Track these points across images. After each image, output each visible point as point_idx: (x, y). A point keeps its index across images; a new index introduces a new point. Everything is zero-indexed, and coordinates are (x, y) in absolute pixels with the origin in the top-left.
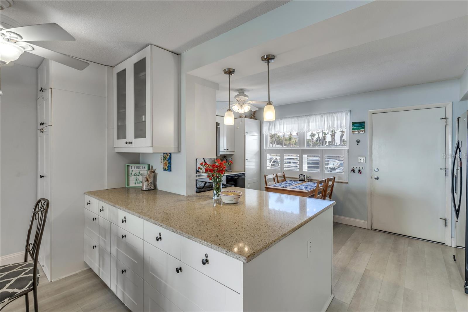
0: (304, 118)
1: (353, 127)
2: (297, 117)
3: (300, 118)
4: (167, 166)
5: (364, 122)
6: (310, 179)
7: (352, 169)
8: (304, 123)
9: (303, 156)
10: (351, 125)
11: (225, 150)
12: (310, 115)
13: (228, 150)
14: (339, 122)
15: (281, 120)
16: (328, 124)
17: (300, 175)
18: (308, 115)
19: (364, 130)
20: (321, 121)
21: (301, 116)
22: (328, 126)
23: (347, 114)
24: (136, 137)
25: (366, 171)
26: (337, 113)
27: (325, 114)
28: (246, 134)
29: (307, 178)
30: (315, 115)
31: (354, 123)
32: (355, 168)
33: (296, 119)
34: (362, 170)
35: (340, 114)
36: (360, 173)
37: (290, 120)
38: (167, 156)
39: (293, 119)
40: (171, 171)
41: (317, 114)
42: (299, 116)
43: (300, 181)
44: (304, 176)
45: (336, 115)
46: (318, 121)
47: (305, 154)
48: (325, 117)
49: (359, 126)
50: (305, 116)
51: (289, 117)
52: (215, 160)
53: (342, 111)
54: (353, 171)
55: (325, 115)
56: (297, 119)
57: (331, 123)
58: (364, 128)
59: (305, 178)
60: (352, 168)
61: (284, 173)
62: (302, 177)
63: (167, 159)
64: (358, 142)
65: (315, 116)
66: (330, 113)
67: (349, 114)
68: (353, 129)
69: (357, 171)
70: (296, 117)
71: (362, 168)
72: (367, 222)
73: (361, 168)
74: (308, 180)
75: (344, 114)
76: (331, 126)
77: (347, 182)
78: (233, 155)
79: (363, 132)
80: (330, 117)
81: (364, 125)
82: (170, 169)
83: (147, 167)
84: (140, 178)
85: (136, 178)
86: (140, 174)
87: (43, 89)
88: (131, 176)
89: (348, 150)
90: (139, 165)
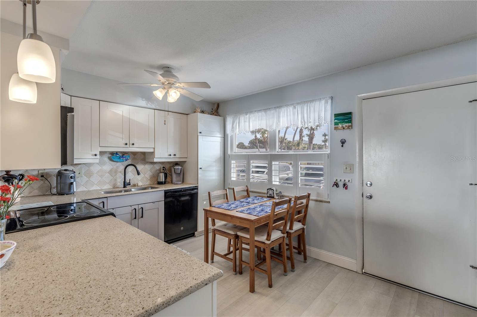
0: (272, 112)
1: (336, 121)
2: (265, 110)
3: (268, 112)
5: (350, 113)
6: (281, 195)
7: (335, 182)
8: (274, 117)
9: (273, 163)
10: (333, 118)
11: (170, 155)
12: (280, 107)
13: (175, 155)
14: (317, 115)
15: (246, 115)
16: (302, 118)
17: (268, 189)
18: (278, 107)
19: (350, 124)
20: (294, 114)
21: (269, 109)
22: (303, 120)
23: (326, 102)
25: (355, 185)
26: (314, 102)
27: (298, 104)
28: (199, 134)
29: (276, 194)
30: (285, 106)
31: (337, 115)
32: (339, 180)
33: (263, 113)
34: (348, 184)
35: (317, 103)
36: (346, 188)
37: (256, 114)
39: (260, 114)
41: (288, 105)
42: (267, 109)
43: (268, 197)
44: (273, 190)
45: (313, 104)
46: (290, 115)
47: (275, 160)
48: (299, 108)
49: (344, 118)
50: (274, 108)
51: (255, 111)
52: (161, 169)
53: (321, 99)
54: (336, 185)
55: (299, 106)
56: (265, 113)
57: (306, 116)
58: (351, 122)
59: (274, 194)
60: (335, 180)
61: (247, 186)
62: (271, 192)
64: (343, 142)
65: (286, 108)
66: (305, 102)
67: (330, 101)
68: (336, 124)
69: (341, 184)
70: (263, 110)
71: (349, 181)
72: (356, 262)
73: (347, 181)
74: (279, 196)
75: (323, 102)
76: (306, 121)
77: (329, 200)
78: (185, 162)
79: (349, 127)
80: (305, 108)
81: (351, 118)
89: (330, 154)
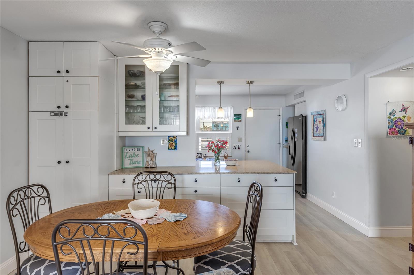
1: (235, 117)
4: (174, 146)
5: (241, 115)
6: (206, 156)
8: (201, 112)
12: (205, 107)
14: (226, 113)
17: (197, 154)
18: (203, 106)
20: (214, 112)
21: (198, 106)
23: (231, 108)
25: (243, 147)
26: (225, 107)
31: (235, 115)
32: (236, 145)
34: (240, 147)
36: (239, 149)
38: (173, 139)
41: (210, 106)
44: (201, 154)
46: (212, 112)
47: (200, 137)
49: (238, 117)
53: (228, 106)
54: (235, 148)
55: (217, 108)
58: (241, 118)
59: (202, 156)
60: (234, 146)
62: (199, 155)
63: (173, 141)
64: (238, 128)
65: (209, 107)
68: (235, 119)
69: (237, 147)
73: (239, 145)
74: (204, 157)
75: (229, 108)
77: (231, 156)
79: (240, 121)
81: (241, 117)
82: (176, 148)
83: (141, 149)
84: (135, 159)
85: (131, 160)
86: (134, 156)
87: (67, 71)
88: (126, 158)
89: (232, 133)
90: (133, 147)
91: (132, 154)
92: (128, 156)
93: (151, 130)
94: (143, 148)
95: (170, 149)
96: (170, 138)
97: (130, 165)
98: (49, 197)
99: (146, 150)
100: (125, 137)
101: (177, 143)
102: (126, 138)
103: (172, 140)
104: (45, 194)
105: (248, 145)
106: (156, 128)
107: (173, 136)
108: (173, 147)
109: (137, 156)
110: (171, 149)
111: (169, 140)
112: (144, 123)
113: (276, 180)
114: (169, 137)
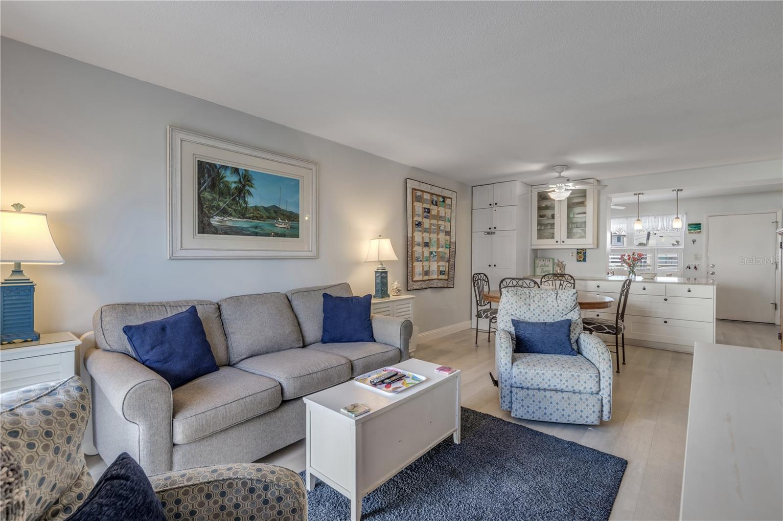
1: (689, 228)
5: (700, 224)
10: (687, 226)
20: (655, 222)
23: (683, 216)
24: (568, 237)
25: (702, 267)
27: (658, 215)
30: (647, 216)
31: (689, 225)
32: (691, 265)
34: (697, 267)
36: (696, 270)
38: (582, 251)
40: (586, 261)
45: (672, 217)
48: (660, 219)
49: (696, 227)
51: (616, 218)
53: (678, 214)
54: (689, 268)
57: (665, 223)
58: (700, 229)
60: (688, 265)
64: (694, 242)
66: (664, 215)
67: (685, 216)
68: (689, 230)
69: (692, 267)
73: (697, 265)
75: (680, 216)
76: (666, 227)
79: (699, 232)
80: (665, 220)
81: (700, 227)
82: (584, 260)
83: (551, 261)
84: (546, 269)
85: (542, 269)
86: (545, 266)
87: (496, 204)
88: (538, 267)
89: (684, 249)
90: (544, 258)
91: (543, 264)
92: (539, 266)
93: (559, 243)
94: (554, 259)
95: (578, 261)
96: (579, 251)
97: (541, 273)
98: (488, 282)
99: (556, 261)
100: (537, 249)
101: (586, 256)
102: (538, 251)
103: (581, 253)
104: (486, 280)
105: (713, 265)
106: (563, 242)
107: (582, 249)
108: (582, 259)
109: (548, 266)
110: (580, 261)
111: (578, 253)
112: (553, 237)
113: (689, 291)
114: (577, 249)
